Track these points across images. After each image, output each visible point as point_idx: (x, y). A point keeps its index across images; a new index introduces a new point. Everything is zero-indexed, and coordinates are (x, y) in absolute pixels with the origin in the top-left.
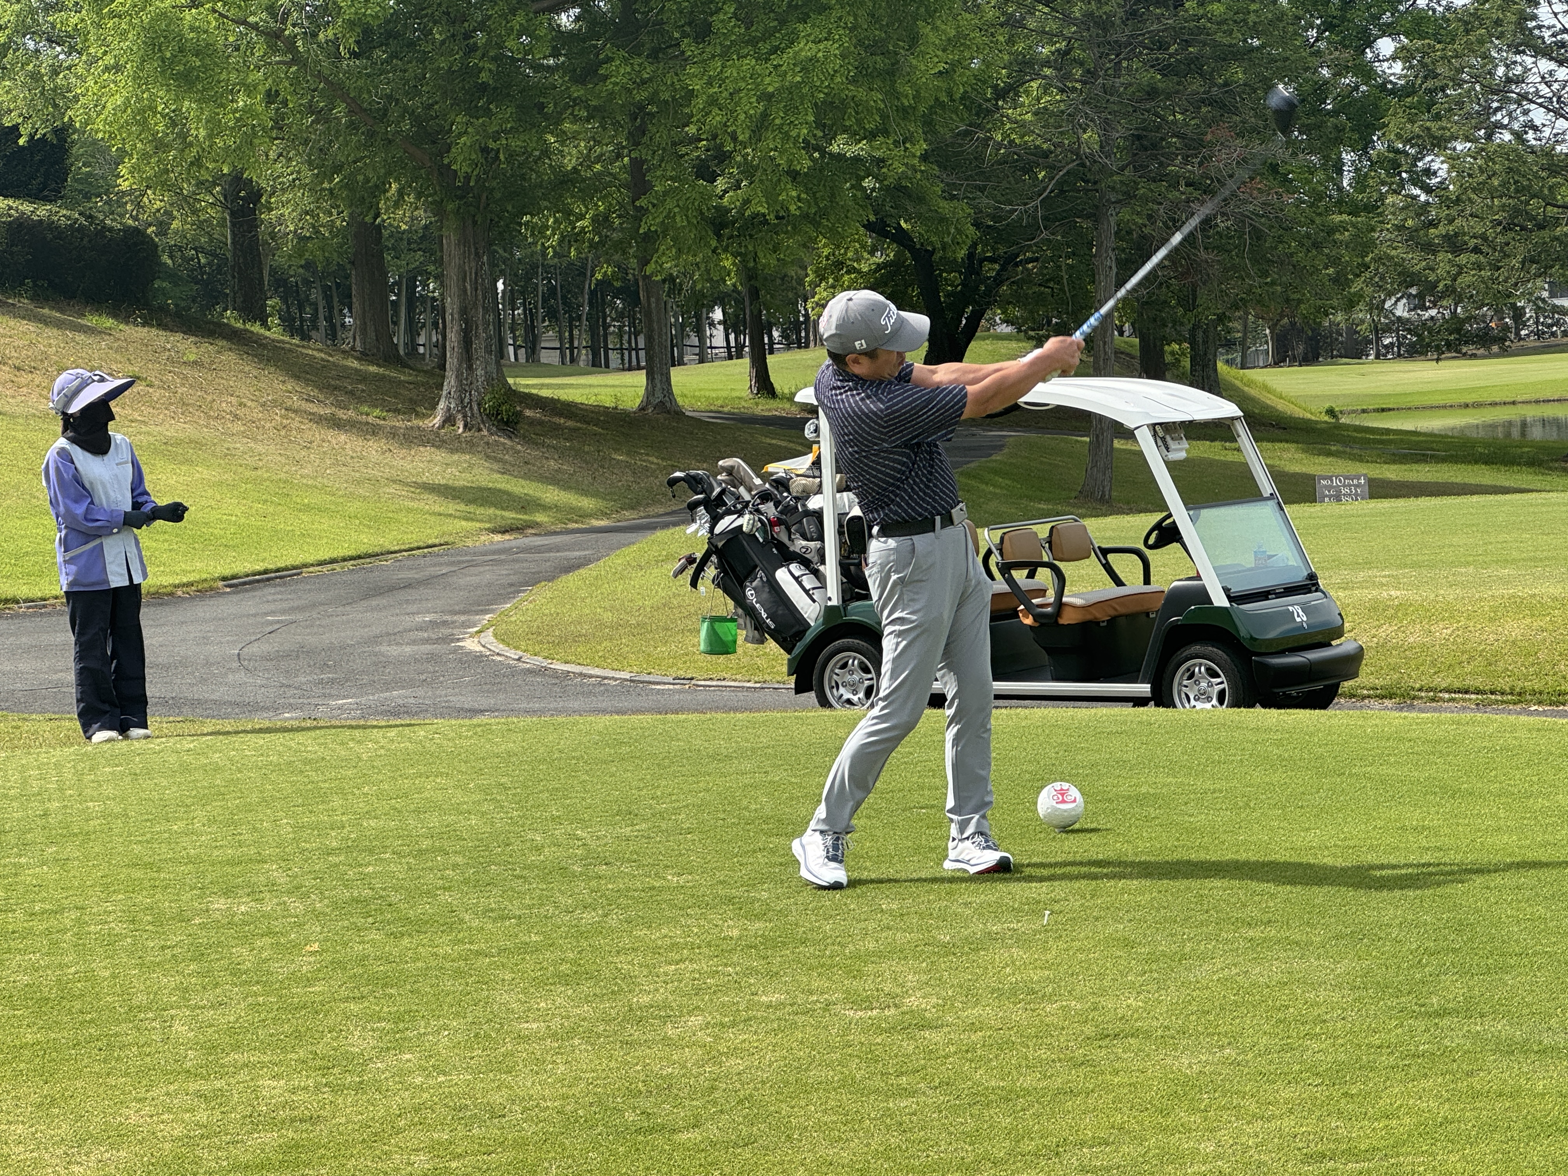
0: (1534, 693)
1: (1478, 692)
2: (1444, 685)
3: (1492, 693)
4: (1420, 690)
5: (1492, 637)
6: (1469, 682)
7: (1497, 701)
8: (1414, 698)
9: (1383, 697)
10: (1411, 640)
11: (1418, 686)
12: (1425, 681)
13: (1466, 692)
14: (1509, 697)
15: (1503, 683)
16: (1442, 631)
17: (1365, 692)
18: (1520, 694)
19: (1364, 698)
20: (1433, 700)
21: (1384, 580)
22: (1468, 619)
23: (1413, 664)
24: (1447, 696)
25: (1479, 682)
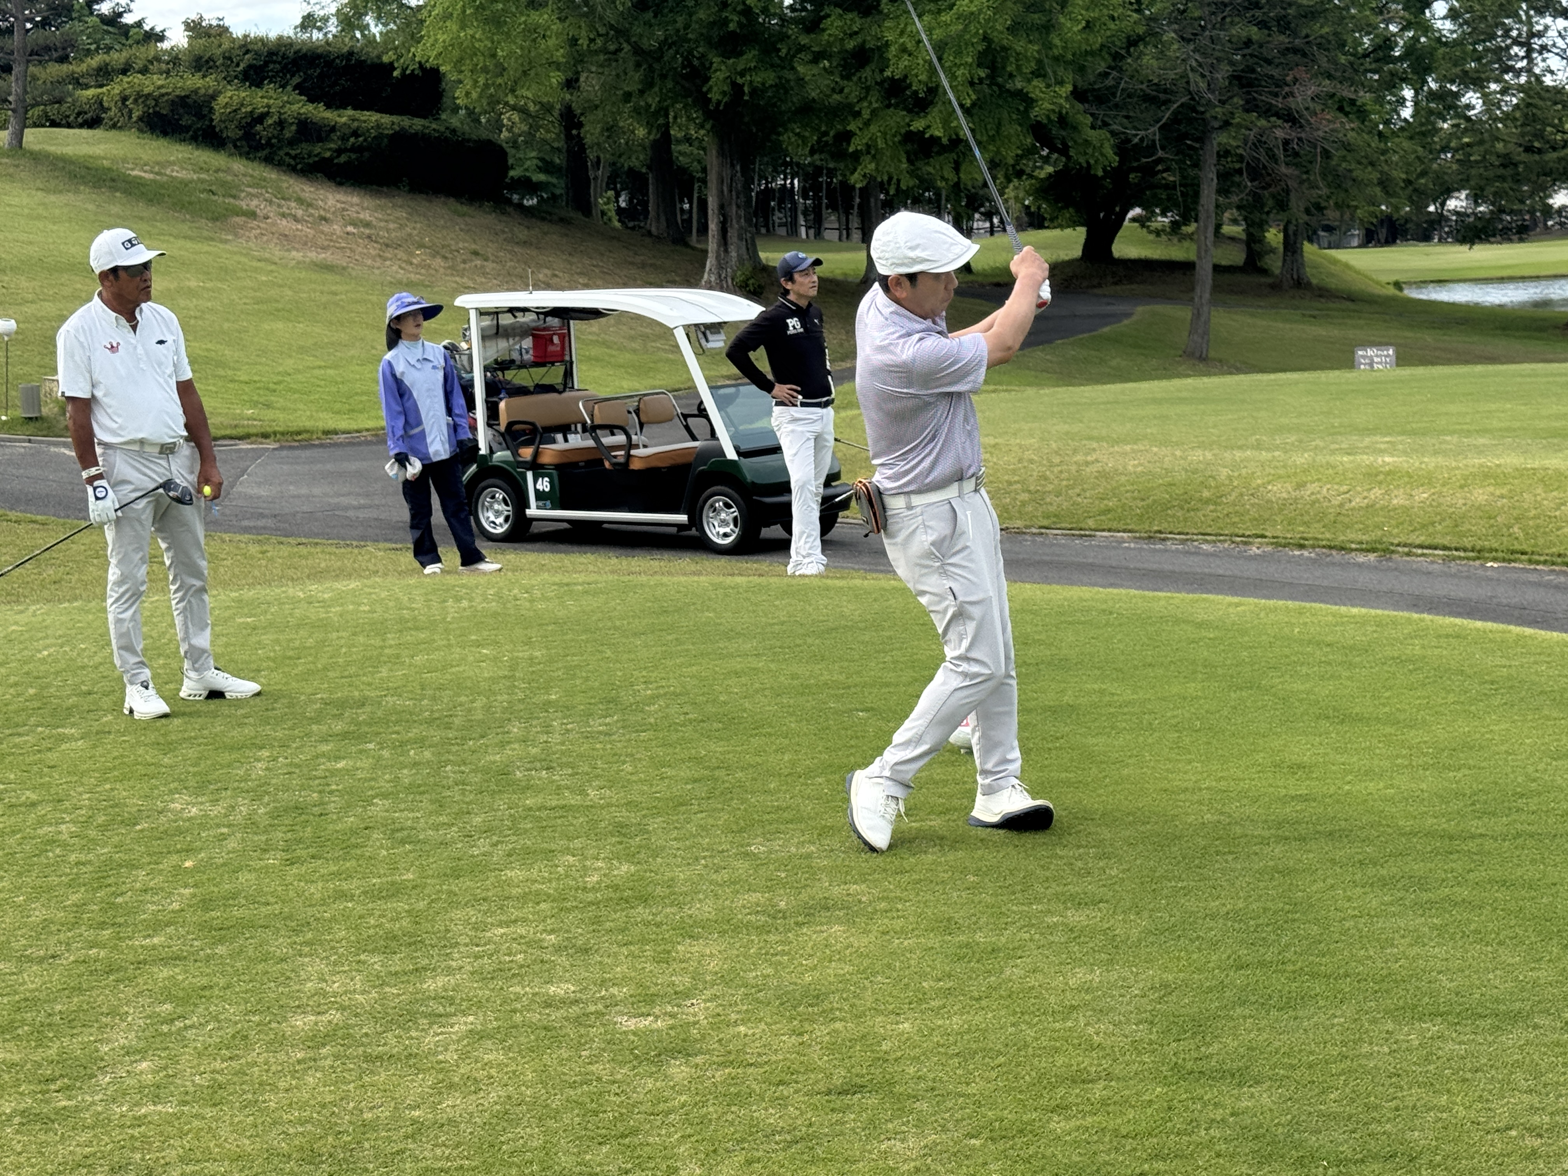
0: (1491, 550)
1: (1445, 548)
2: (1418, 542)
3: (1457, 549)
4: (1398, 545)
5: (1461, 502)
6: (1439, 540)
7: (1460, 558)
8: (1393, 552)
9: (1368, 551)
10: (1395, 502)
11: (1396, 541)
12: (1403, 539)
13: (1436, 548)
14: (1471, 554)
15: (1467, 542)
16: (1422, 495)
17: (1353, 546)
18: (1479, 551)
19: (1352, 550)
20: (1408, 554)
21: (1383, 446)
22: (1443, 485)
23: (1393, 522)
24: (1420, 551)
25: (1446, 541)
